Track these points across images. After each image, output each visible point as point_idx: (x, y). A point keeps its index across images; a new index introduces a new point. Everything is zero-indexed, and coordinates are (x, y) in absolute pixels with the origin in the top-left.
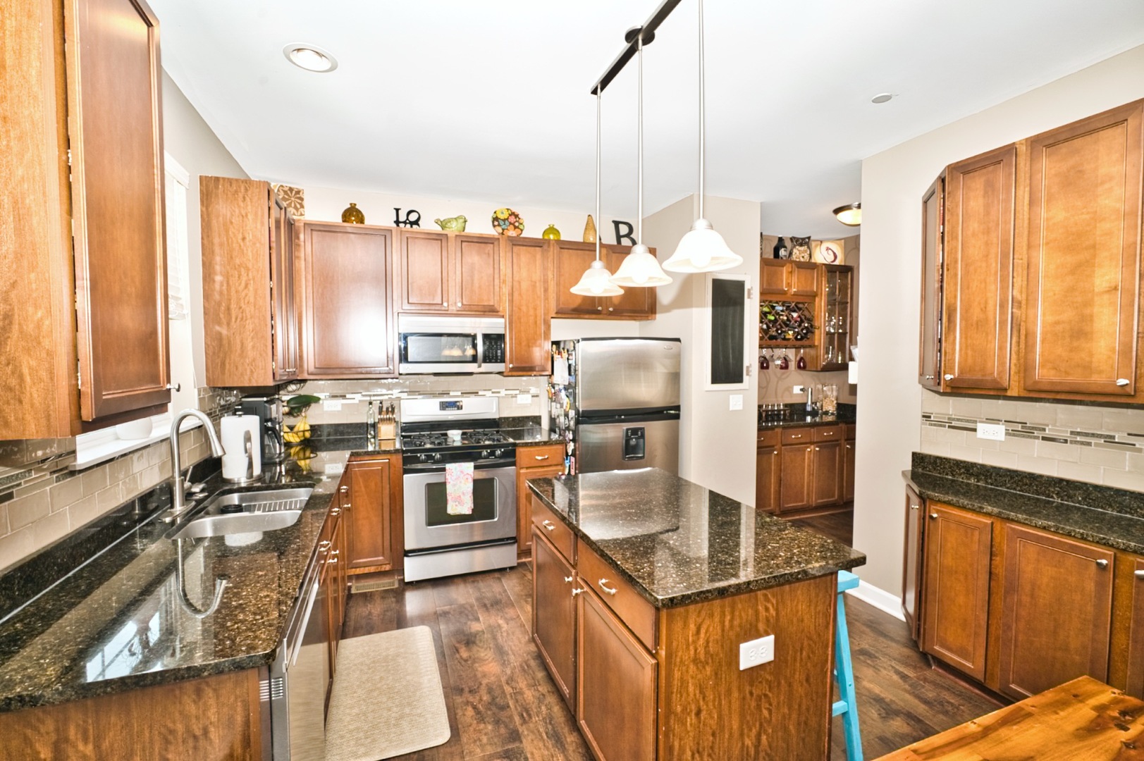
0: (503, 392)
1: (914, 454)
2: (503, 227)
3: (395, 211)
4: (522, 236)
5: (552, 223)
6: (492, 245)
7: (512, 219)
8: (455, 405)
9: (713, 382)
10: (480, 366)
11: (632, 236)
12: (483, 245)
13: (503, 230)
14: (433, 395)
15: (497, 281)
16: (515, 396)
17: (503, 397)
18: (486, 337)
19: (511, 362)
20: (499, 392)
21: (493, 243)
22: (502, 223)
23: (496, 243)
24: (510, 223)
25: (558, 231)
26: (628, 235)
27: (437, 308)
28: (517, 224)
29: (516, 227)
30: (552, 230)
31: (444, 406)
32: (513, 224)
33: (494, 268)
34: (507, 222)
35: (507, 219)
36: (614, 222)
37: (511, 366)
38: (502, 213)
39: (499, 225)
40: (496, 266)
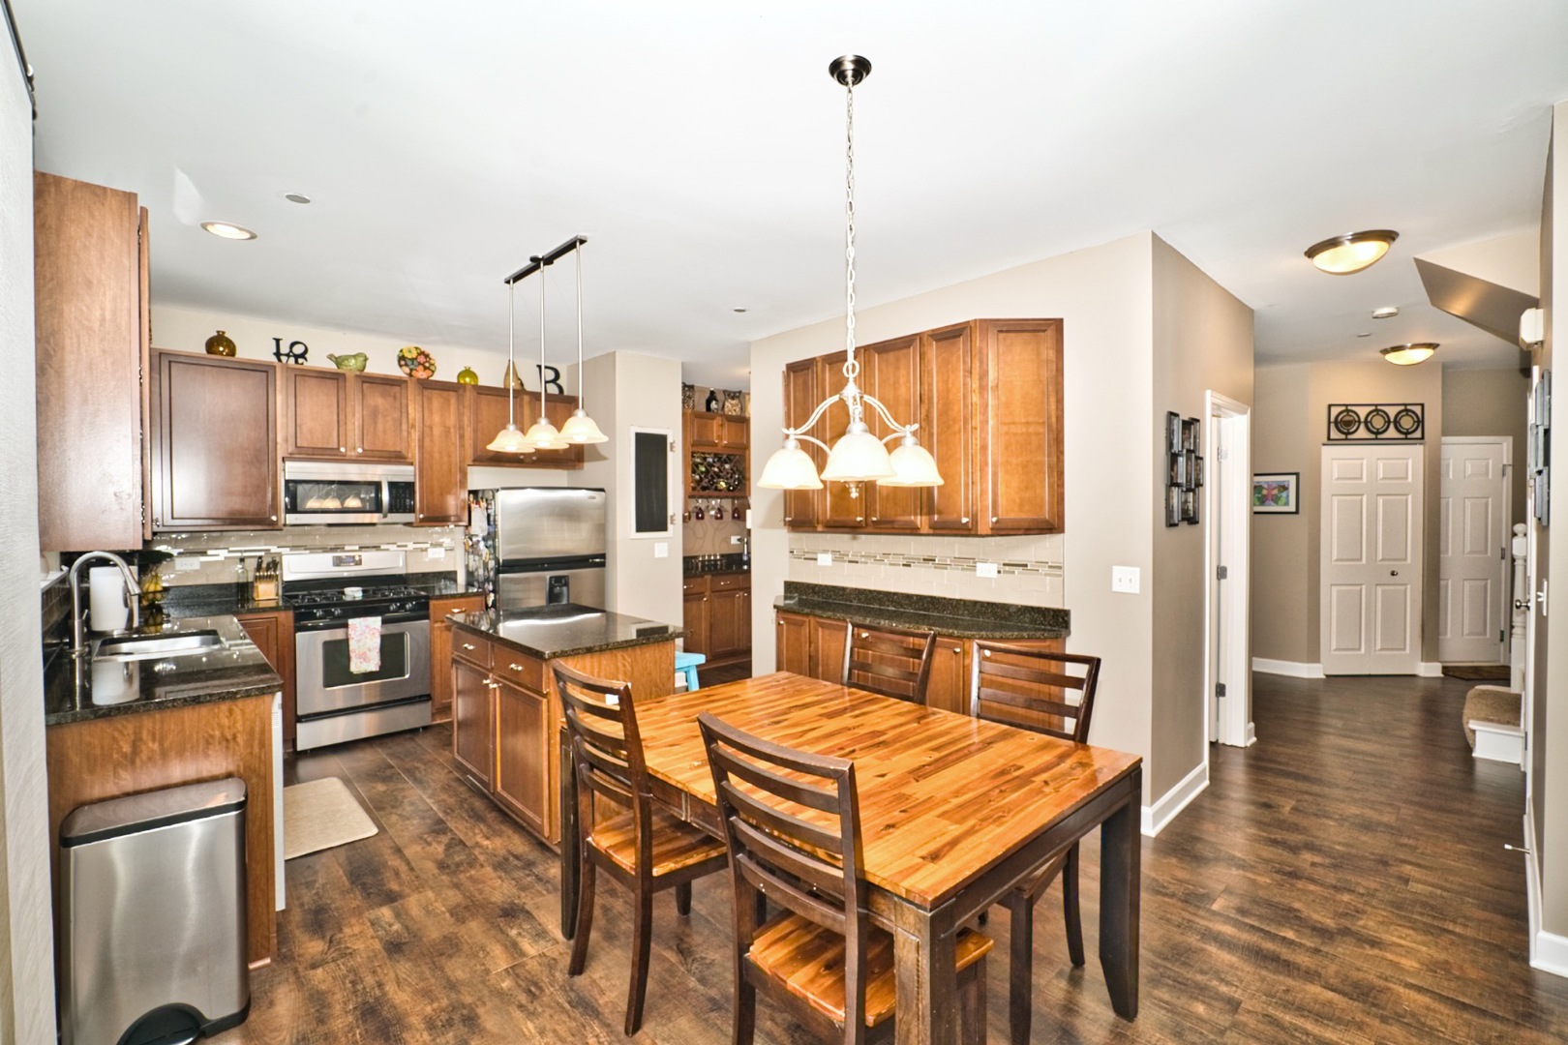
0: (411, 546)
1: (786, 583)
2: (412, 367)
3: (274, 342)
4: (431, 378)
5: (468, 365)
6: (398, 388)
7: (422, 359)
8: (352, 561)
9: (639, 529)
10: (385, 516)
11: (558, 382)
12: (388, 387)
13: (411, 370)
14: (325, 550)
15: (404, 427)
16: (426, 550)
17: (411, 551)
18: (392, 485)
19: (421, 512)
20: (406, 546)
21: (400, 386)
22: (409, 363)
23: (403, 385)
24: (420, 364)
25: (474, 374)
26: (554, 381)
27: (335, 452)
28: (427, 365)
29: (426, 368)
30: (468, 372)
31: (338, 562)
32: (423, 365)
33: (401, 412)
34: (415, 362)
35: (416, 359)
36: (538, 366)
37: (421, 516)
38: (410, 352)
39: (406, 365)
40: (404, 410)
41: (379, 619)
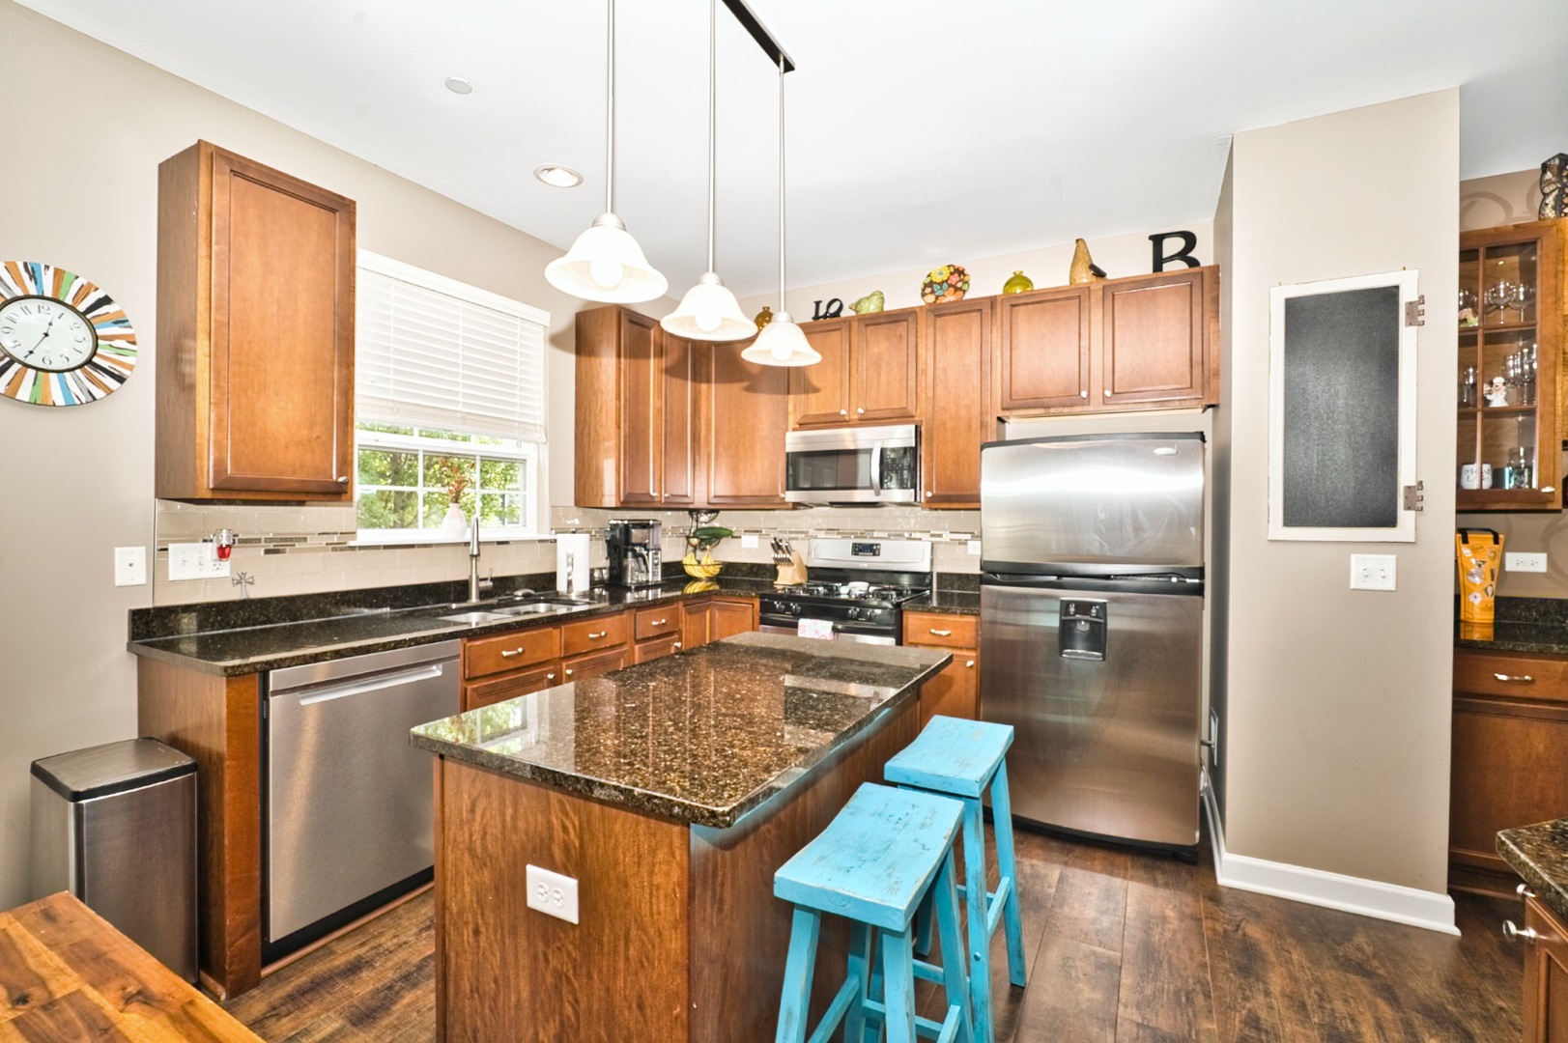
0: (947, 537)
2: (938, 293)
3: (814, 305)
4: (964, 298)
5: (1018, 270)
6: (905, 323)
7: (954, 279)
8: (871, 549)
9: (1290, 520)
10: (878, 494)
12: (893, 326)
13: (937, 297)
14: (845, 535)
16: (964, 543)
17: (946, 543)
18: (885, 452)
19: (929, 488)
20: (940, 536)
21: (907, 320)
22: (936, 287)
23: (911, 319)
24: (950, 285)
25: (1030, 282)
26: (1182, 255)
27: (837, 417)
28: (959, 285)
29: (957, 289)
30: (1019, 279)
31: (858, 549)
32: (954, 286)
33: (908, 355)
34: (945, 285)
35: (946, 281)
36: (1151, 238)
37: (929, 494)
38: (941, 274)
39: (932, 292)
40: (911, 351)
41: (829, 624)
